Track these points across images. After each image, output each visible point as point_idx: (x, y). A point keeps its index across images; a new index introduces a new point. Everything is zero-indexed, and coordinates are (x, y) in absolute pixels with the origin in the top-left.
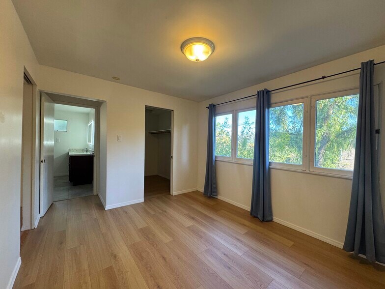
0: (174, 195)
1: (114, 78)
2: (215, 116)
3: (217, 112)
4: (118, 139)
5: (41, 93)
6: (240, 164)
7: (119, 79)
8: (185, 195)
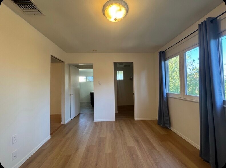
0: (136, 120)
1: (94, 50)
2: (165, 61)
3: (167, 57)
4: (99, 84)
5: (70, 65)
6: (189, 101)
7: (96, 51)
8: (145, 122)
